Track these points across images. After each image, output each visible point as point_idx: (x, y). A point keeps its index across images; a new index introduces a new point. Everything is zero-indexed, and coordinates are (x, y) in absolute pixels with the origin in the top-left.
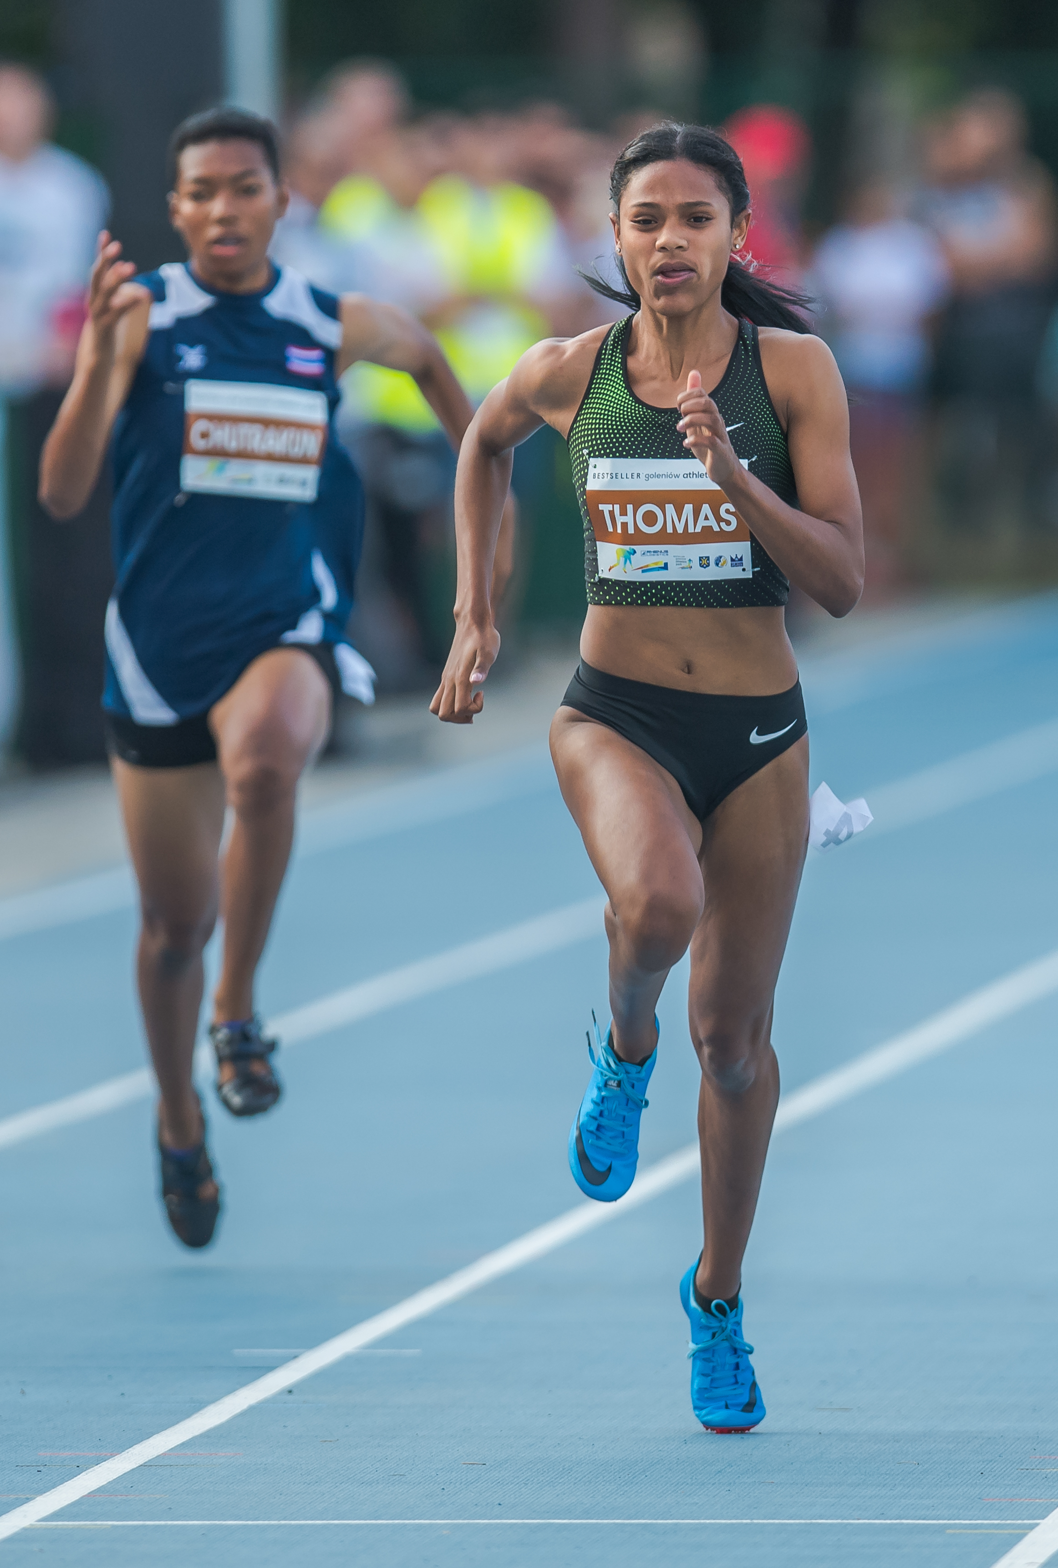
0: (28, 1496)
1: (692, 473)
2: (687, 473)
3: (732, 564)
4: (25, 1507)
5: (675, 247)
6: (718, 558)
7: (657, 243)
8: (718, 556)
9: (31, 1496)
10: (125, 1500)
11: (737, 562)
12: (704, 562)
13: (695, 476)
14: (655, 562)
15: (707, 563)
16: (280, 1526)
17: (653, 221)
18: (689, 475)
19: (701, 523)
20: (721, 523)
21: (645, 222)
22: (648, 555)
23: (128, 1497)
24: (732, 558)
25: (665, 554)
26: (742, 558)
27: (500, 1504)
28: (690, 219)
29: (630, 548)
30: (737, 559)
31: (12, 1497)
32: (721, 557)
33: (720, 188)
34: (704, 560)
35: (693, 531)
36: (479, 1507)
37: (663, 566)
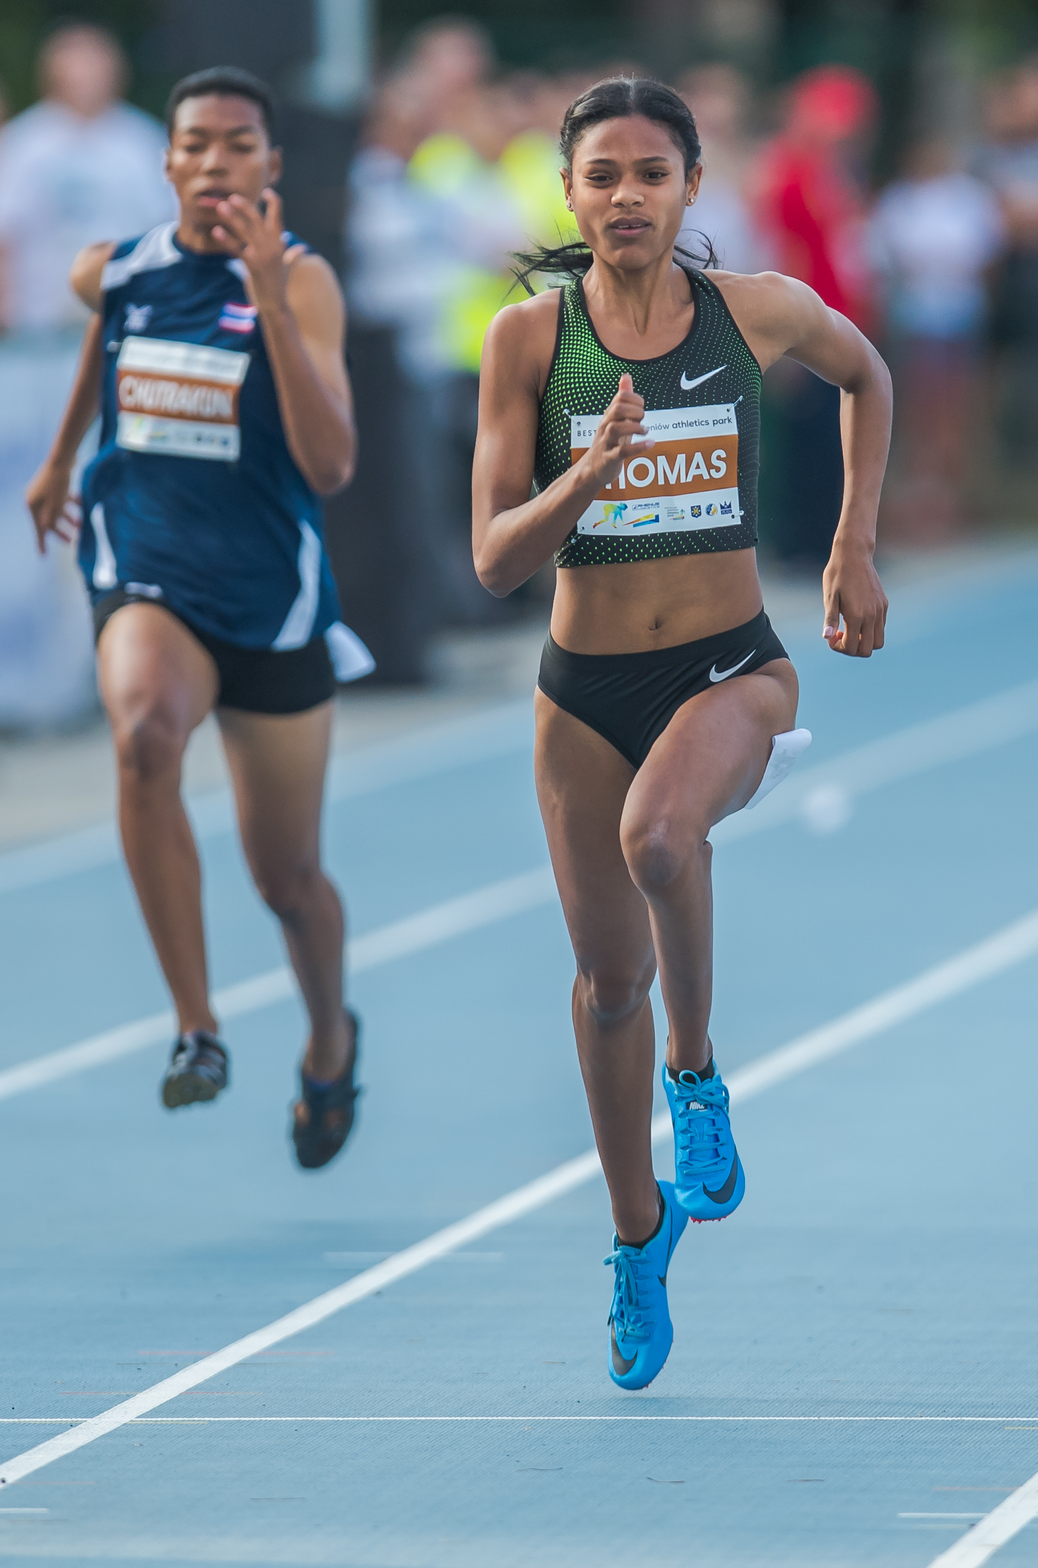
0: (128, 1393)
1: (680, 422)
2: (675, 423)
3: (722, 512)
4: (126, 1404)
5: (631, 204)
6: (708, 506)
7: (613, 199)
8: (708, 504)
9: (132, 1393)
10: (221, 1397)
11: (726, 509)
12: (696, 511)
13: (684, 425)
14: (646, 515)
15: (699, 512)
16: (369, 1422)
17: (609, 177)
18: (678, 425)
19: (693, 472)
20: (711, 470)
21: (600, 179)
22: (639, 509)
23: (224, 1394)
24: (721, 506)
25: (657, 506)
26: (730, 504)
27: (579, 1402)
28: (646, 175)
29: (621, 504)
30: (726, 507)
31: (113, 1394)
32: (711, 505)
33: (675, 142)
34: (696, 509)
35: (684, 481)
36: (559, 1405)
37: (654, 518)
